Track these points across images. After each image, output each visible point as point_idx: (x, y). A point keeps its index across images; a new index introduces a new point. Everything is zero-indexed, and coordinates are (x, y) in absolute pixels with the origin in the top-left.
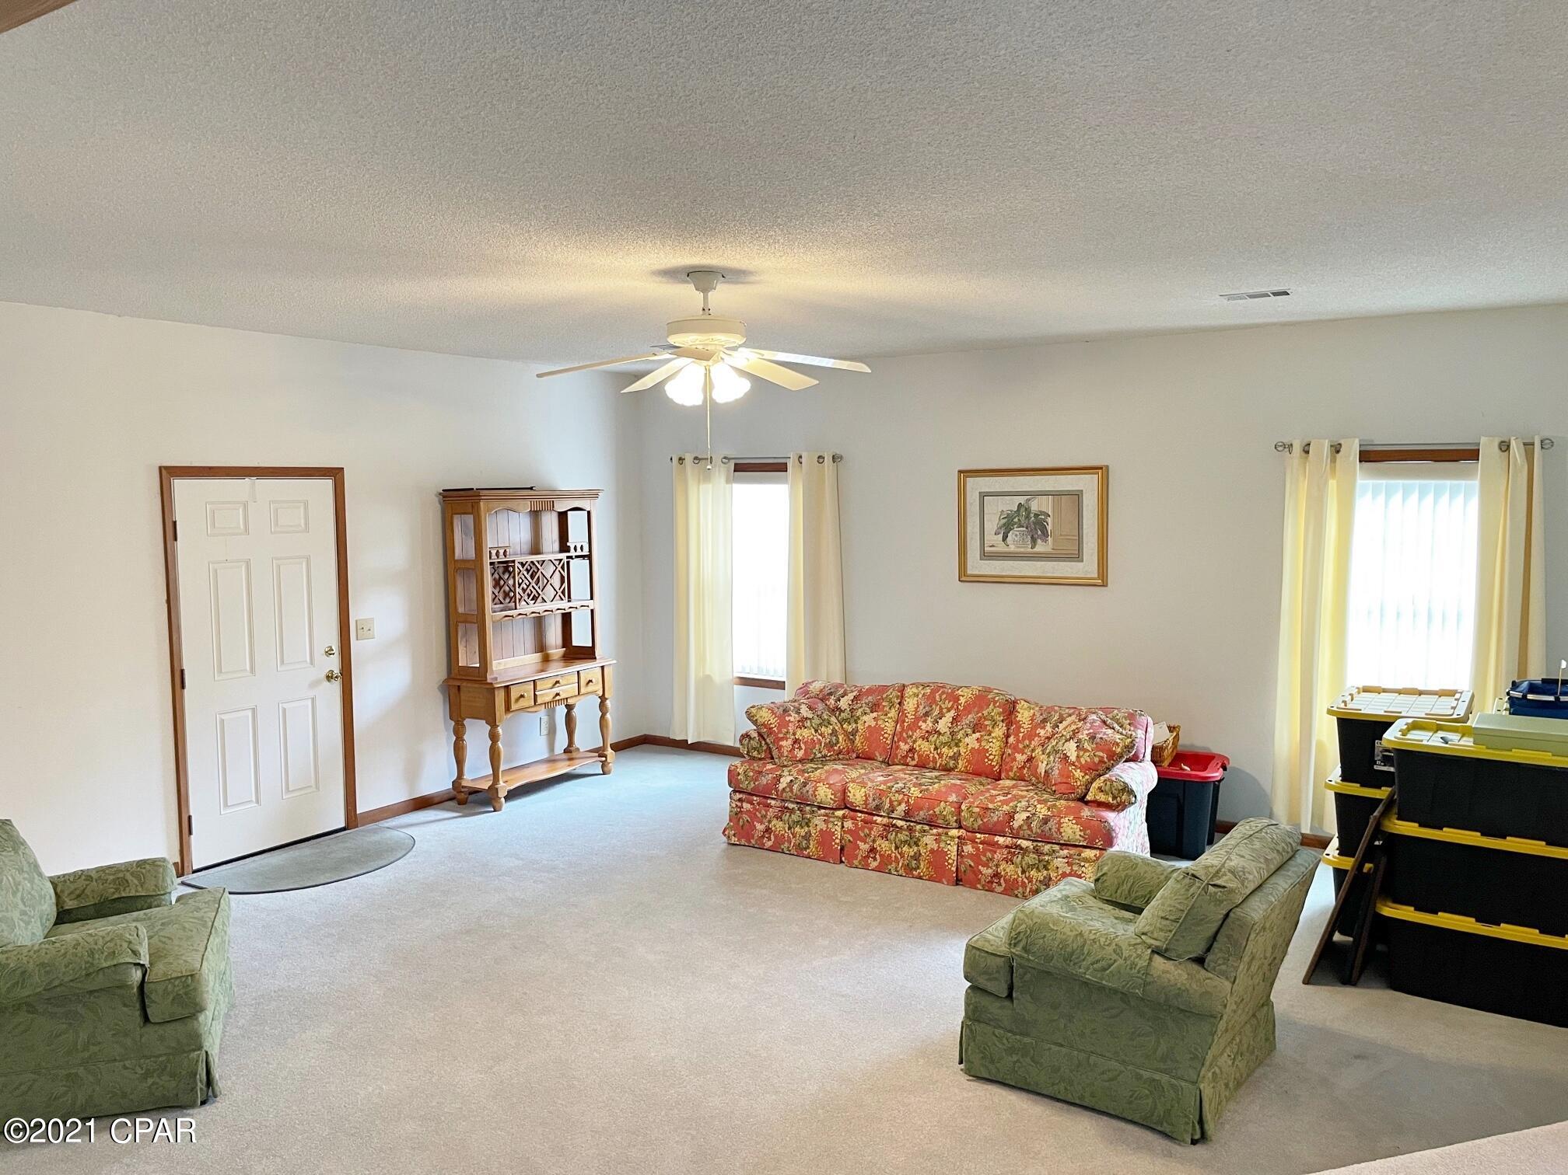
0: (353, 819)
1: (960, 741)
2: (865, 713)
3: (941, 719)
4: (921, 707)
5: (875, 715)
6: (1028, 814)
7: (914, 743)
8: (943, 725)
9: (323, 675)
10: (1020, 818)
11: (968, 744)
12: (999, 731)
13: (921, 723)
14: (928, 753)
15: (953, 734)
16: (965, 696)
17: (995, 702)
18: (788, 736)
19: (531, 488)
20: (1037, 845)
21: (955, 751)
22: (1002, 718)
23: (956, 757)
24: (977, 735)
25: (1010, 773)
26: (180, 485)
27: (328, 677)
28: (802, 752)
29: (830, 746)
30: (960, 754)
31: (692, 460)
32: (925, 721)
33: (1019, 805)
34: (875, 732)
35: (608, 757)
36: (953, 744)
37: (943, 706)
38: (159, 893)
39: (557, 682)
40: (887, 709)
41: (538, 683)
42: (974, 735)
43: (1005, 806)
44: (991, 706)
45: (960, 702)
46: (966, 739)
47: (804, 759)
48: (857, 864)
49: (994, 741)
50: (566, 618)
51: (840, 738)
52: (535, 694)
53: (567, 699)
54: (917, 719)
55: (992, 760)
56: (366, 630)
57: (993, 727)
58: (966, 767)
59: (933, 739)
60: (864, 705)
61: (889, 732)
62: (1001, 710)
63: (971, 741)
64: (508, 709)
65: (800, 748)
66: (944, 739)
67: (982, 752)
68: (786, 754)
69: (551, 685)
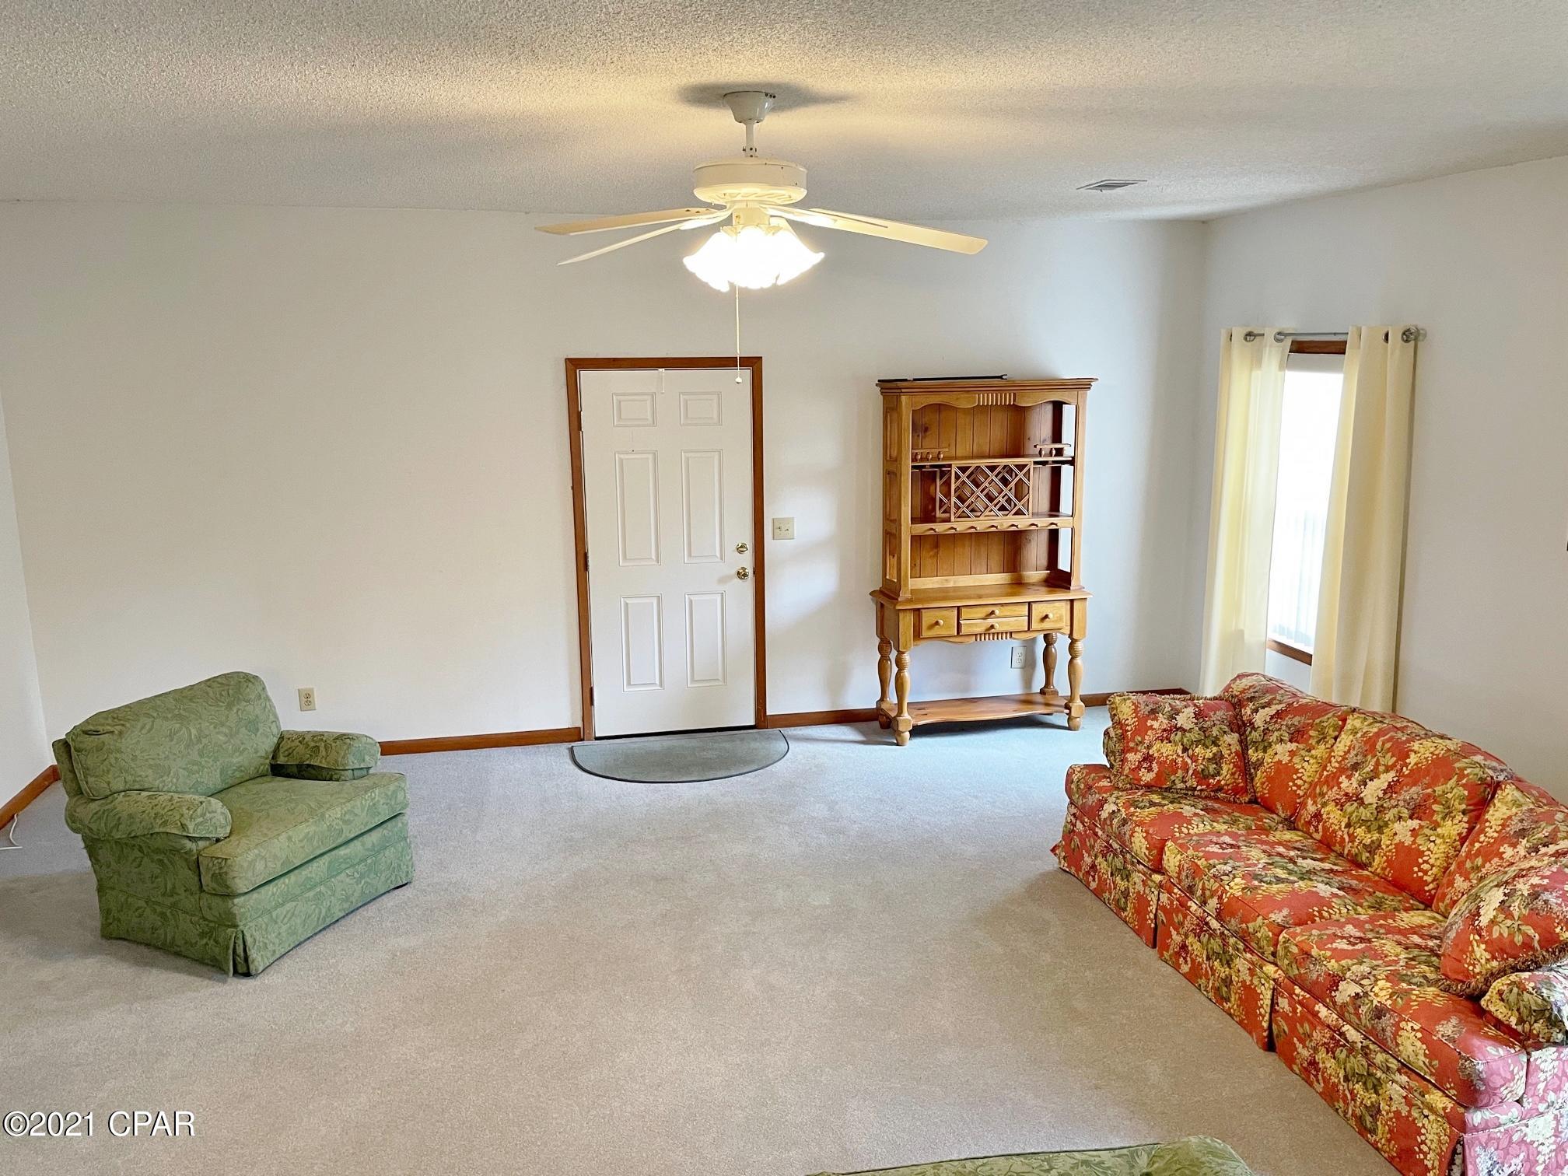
0: (763, 721)
1: (1386, 824)
2: (1282, 740)
3: (1371, 780)
4: (1353, 753)
5: (1293, 746)
6: (1359, 990)
7: (1323, 807)
8: (1372, 792)
9: (734, 571)
10: (1347, 991)
11: (1395, 834)
12: (1453, 828)
13: (1343, 779)
14: (1337, 828)
15: (1381, 809)
16: (1421, 752)
17: (1462, 776)
18: (1139, 748)
19: (1001, 377)
20: (1367, 1047)
21: (1375, 838)
22: (1464, 806)
23: (1373, 848)
24: (1415, 824)
25: (1440, 904)
26: (586, 376)
27: (739, 573)
28: (1152, 775)
29: (1202, 776)
30: (1379, 845)
31: (1243, 335)
32: (1349, 777)
33: (1354, 968)
34: (1284, 771)
35: (1073, 710)
36: (1375, 825)
37: (1381, 760)
38: (337, 768)
39: (993, 613)
40: (1313, 742)
41: (964, 610)
42: (1410, 822)
43: (1333, 961)
44: (1452, 783)
45: (1408, 761)
46: (1396, 825)
47: (1153, 786)
48: (1168, 958)
49: (1438, 841)
50: (1054, 536)
51: (1225, 768)
52: (958, 623)
53: (1011, 633)
54: (1342, 770)
55: (1426, 872)
56: (783, 529)
57: (1443, 819)
58: (1384, 869)
59: (1349, 808)
60: (1284, 728)
61: (1304, 778)
62: (1466, 793)
63: (1402, 830)
64: (917, 635)
65: (1150, 770)
66: (1364, 813)
67: (1409, 855)
68: (1126, 771)
69: (983, 615)
